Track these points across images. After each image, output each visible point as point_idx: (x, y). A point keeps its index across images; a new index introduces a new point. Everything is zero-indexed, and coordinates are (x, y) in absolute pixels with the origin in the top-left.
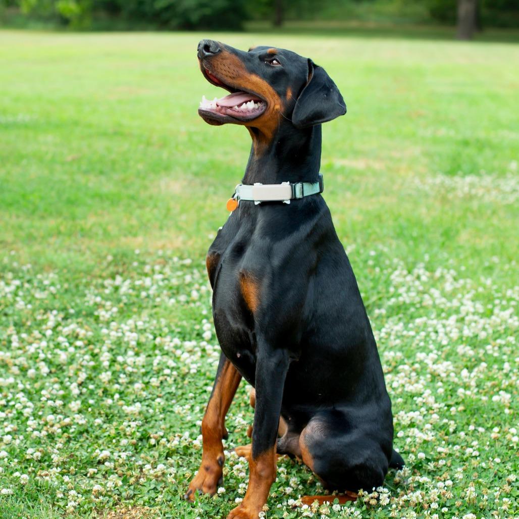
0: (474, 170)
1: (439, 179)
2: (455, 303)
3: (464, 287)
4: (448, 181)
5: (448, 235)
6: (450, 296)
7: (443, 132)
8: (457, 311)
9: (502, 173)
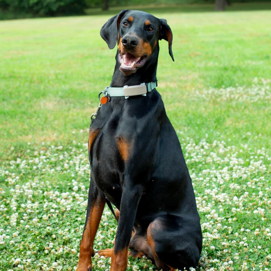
0: (232, 84)
1: (211, 90)
2: (226, 159)
3: (231, 150)
5: (219, 121)
6: (223, 156)
7: (211, 64)
8: (228, 164)
9: (249, 85)
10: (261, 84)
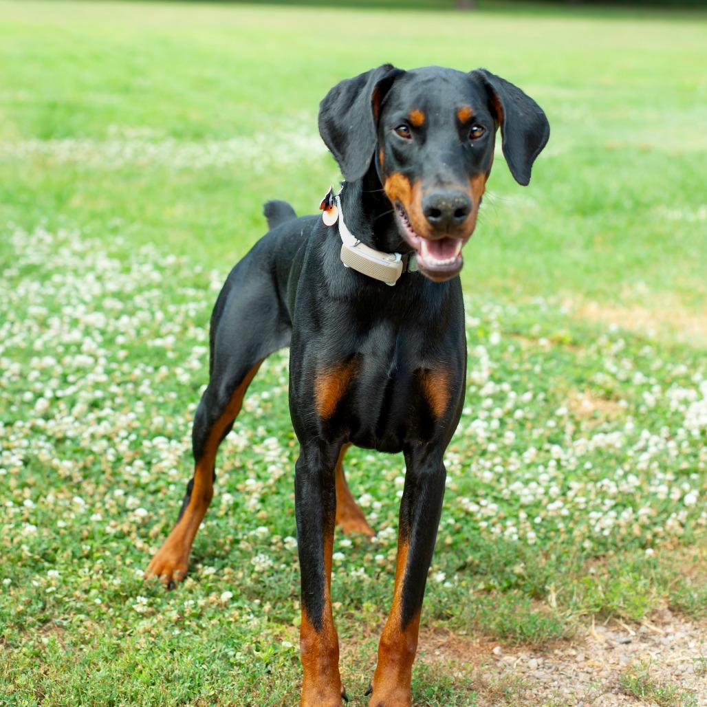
0: (69, 133)
1: (34, 144)
2: (88, 261)
3: (92, 248)
4: (44, 147)
5: (61, 199)
6: (82, 255)
7: (23, 95)
8: (92, 268)
9: (102, 137)
10: (122, 136)
